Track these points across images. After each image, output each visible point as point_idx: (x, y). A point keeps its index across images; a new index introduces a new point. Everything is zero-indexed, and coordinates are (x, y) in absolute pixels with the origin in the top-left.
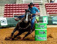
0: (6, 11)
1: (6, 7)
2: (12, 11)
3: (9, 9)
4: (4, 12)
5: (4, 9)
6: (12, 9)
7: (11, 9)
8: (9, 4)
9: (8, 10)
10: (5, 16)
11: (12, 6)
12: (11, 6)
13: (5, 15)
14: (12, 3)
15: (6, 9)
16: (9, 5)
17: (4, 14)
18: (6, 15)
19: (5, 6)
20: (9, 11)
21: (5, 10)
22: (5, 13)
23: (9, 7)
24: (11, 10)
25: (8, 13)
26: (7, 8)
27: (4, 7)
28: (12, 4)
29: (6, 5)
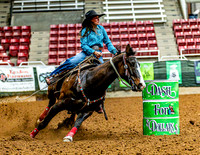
0: (53, 46)
1: (54, 32)
2: (71, 45)
3: (62, 39)
4: (48, 48)
5: (48, 41)
6: (71, 38)
7: (69, 38)
8: (63, 26)
9: (61, 42)
10: (52, 61)
11: (71, 32)
12: (69, 32)
13: (51, 57)
14: (71, 22)
15: (53, 39)
16: (62, 29)
17: (47, 55)
18: (55, 57)
19: (52, 29)
20: (62, 46)
21: (52, 42)
22: (53, 53)
23: (63, 32)
24: (70, 42)
25: (62, 53)
26: (57, 35)
27: (48, 35)
28: (72, 25)
29: (54, 26)
